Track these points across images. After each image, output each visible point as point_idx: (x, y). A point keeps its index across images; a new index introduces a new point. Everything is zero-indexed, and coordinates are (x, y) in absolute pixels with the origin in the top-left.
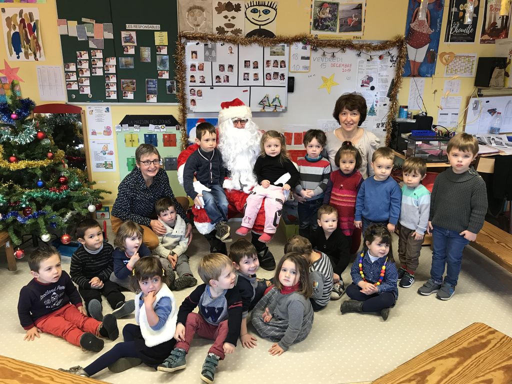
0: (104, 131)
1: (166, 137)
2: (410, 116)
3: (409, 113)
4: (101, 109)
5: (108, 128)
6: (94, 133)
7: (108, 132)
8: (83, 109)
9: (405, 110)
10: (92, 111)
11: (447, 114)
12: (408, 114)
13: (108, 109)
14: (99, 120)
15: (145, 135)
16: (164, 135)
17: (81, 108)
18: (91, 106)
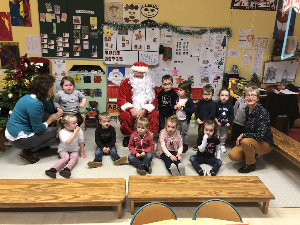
0: (62, 74)
4: (60, 61)
5: (64, 72)
6: (56, 74)
7: (64, 74)
10: (55, 62)
13: (64, 61)
14: (59, 67)
16: (95, 77)
17: (49, 60)
18: (55, 60)
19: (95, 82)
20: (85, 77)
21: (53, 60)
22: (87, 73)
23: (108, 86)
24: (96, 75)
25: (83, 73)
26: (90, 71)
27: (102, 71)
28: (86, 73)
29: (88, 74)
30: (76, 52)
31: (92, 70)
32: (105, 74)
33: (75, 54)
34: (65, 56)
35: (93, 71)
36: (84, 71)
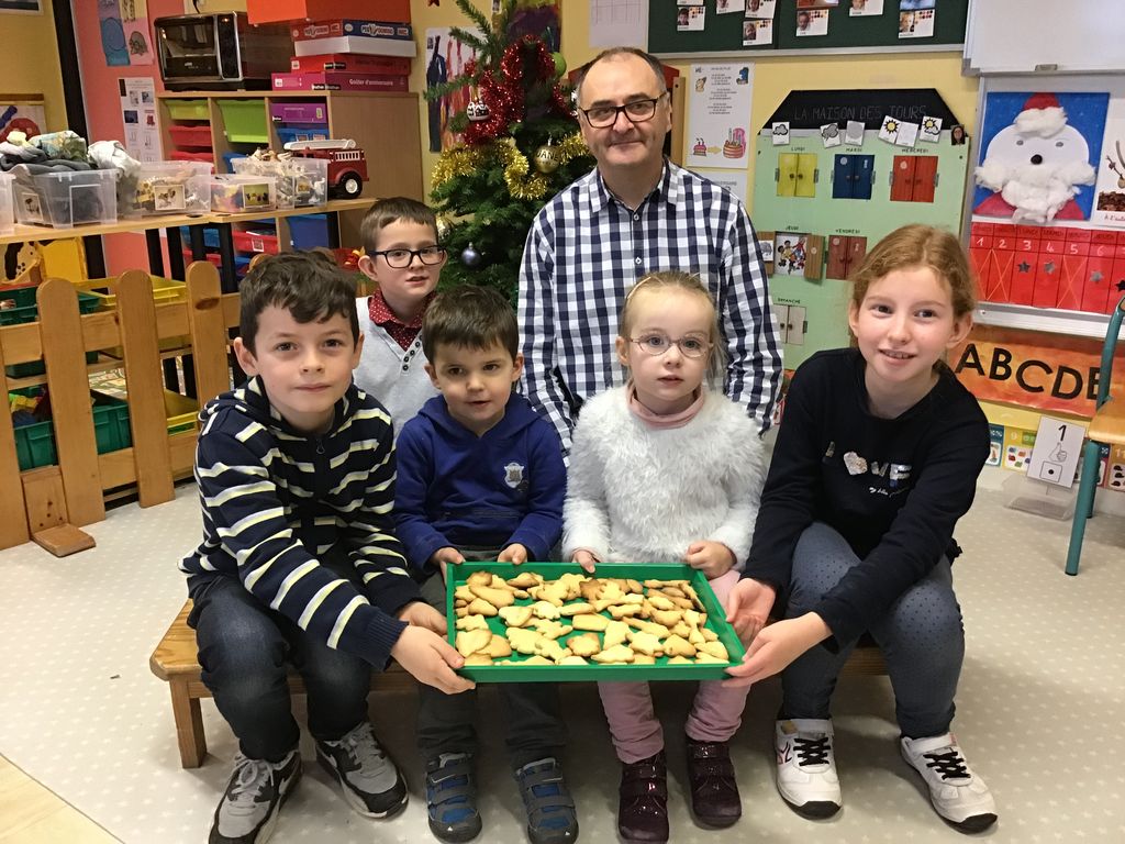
0: (727, 144)
1: (904, 165)
4: (727, 73)
5: (739, 133)
6: (700, 149)
7: (735, 147)
8: (682, 74)
10: (704, 80)
13: (745, 72)
14: (720, 110)
15: (838, 157)
16: (898, 160)
17: (678, 71)
18: (703, 66)
19: (894, 197)
20: (844, 161)
21: (694, 66)
22: (854, 138)
23: (976, 219)
24: (906, 148)
25: (836, 140)
26: (874, 124)
27: (950, 121)
28: (848, 139)
29: (859, 141)
30: (813, 13)
31: (887, 118)
32: (963, 142)
33: (804, 27)
34: (754, 43)
35: (891, 126)
36: (843, 126)
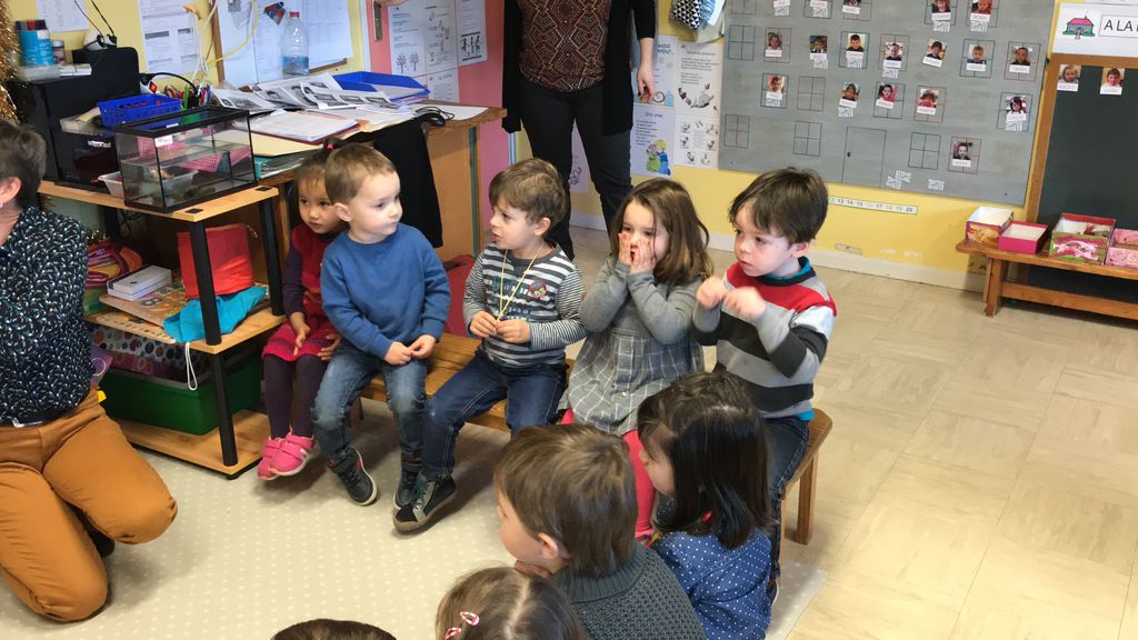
2: (60, 54)
3: (57, 44)
9: (41, 34)
11: (166, 34)
12: (54, 49)
